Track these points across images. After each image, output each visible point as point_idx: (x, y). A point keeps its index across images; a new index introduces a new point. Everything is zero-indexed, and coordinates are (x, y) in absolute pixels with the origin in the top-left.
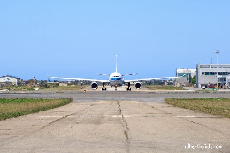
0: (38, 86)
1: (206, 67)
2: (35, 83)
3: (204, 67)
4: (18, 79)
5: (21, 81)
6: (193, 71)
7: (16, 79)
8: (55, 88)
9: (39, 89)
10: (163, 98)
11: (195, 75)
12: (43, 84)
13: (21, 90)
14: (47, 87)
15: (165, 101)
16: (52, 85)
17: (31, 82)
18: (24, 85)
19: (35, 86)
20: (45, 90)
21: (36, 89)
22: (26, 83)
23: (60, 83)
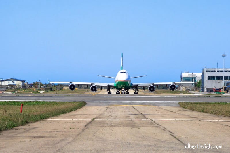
0: (42, 90)
1: (211, 71)
2: (39, 86)
3: (210, 71)
4: (23, 81)
5: (25, 84)
6: (199, 75)
7: (21, 82)
8: (61, 91)
9: (44, 93)
10: (177, 102)
11: (201, 79)
12: (48, 87)
13: (26, 93)
14: (52, 90)
15: (179, 105)
16: (57, 88)
17: (36, 85)
18: (28, 88)
19: (40, 89)
20: (50, 93)
21: (41, 92)
22: (31, 86)
23: (64, 86)
